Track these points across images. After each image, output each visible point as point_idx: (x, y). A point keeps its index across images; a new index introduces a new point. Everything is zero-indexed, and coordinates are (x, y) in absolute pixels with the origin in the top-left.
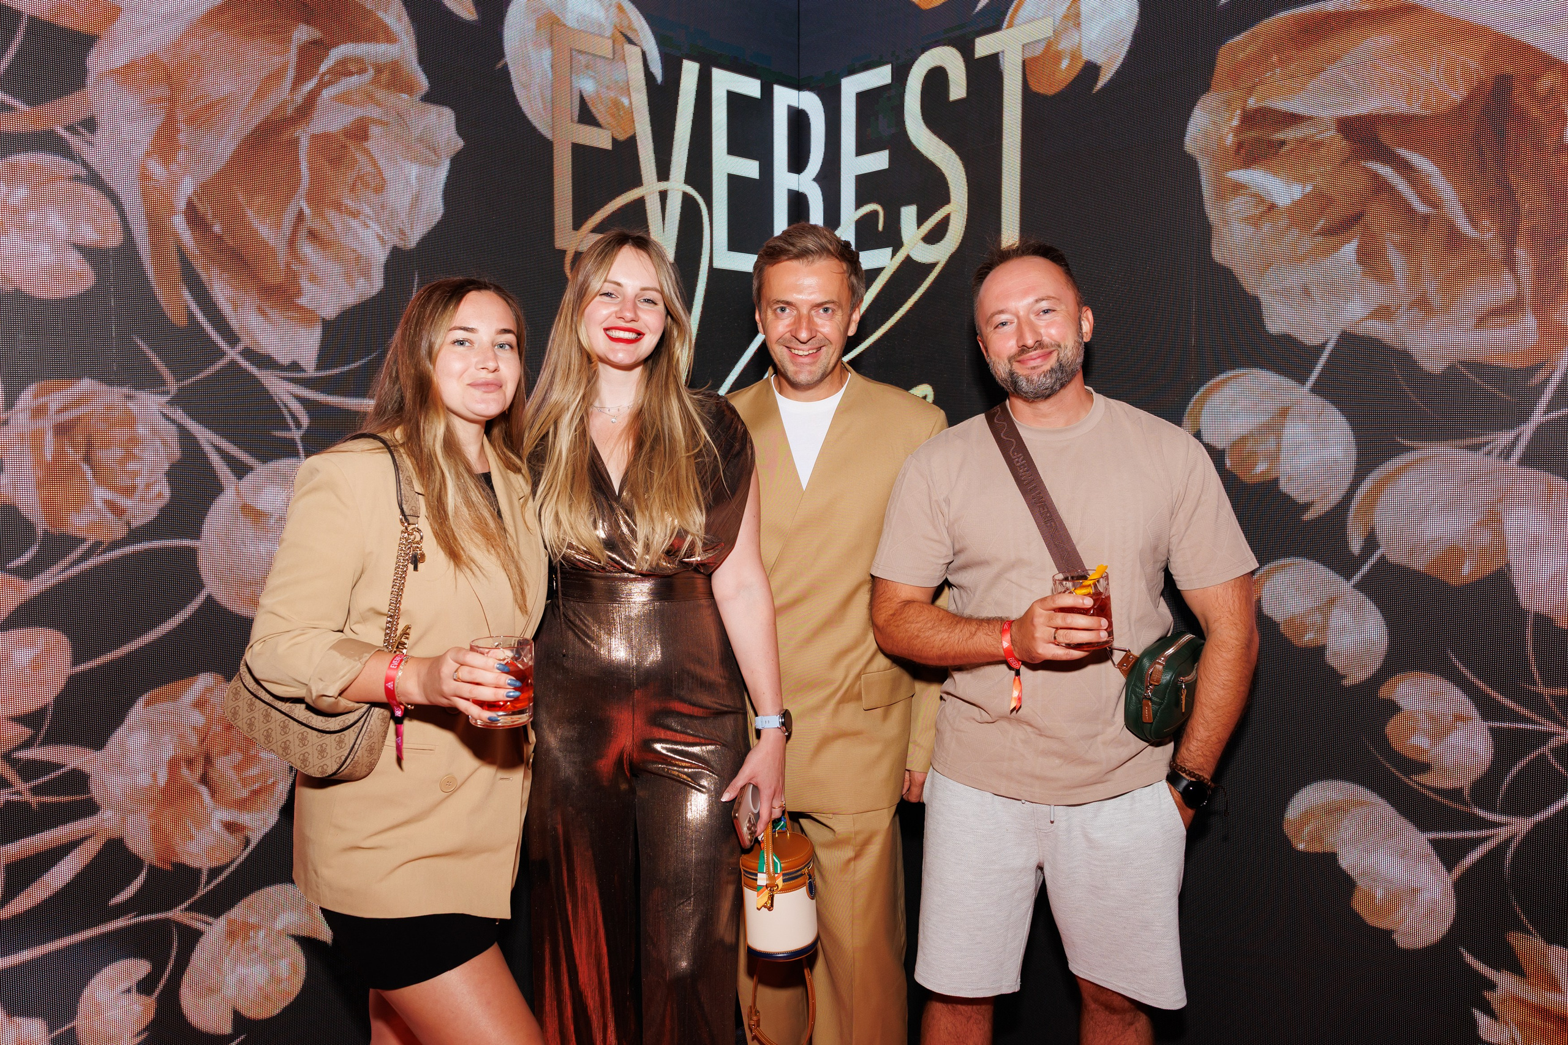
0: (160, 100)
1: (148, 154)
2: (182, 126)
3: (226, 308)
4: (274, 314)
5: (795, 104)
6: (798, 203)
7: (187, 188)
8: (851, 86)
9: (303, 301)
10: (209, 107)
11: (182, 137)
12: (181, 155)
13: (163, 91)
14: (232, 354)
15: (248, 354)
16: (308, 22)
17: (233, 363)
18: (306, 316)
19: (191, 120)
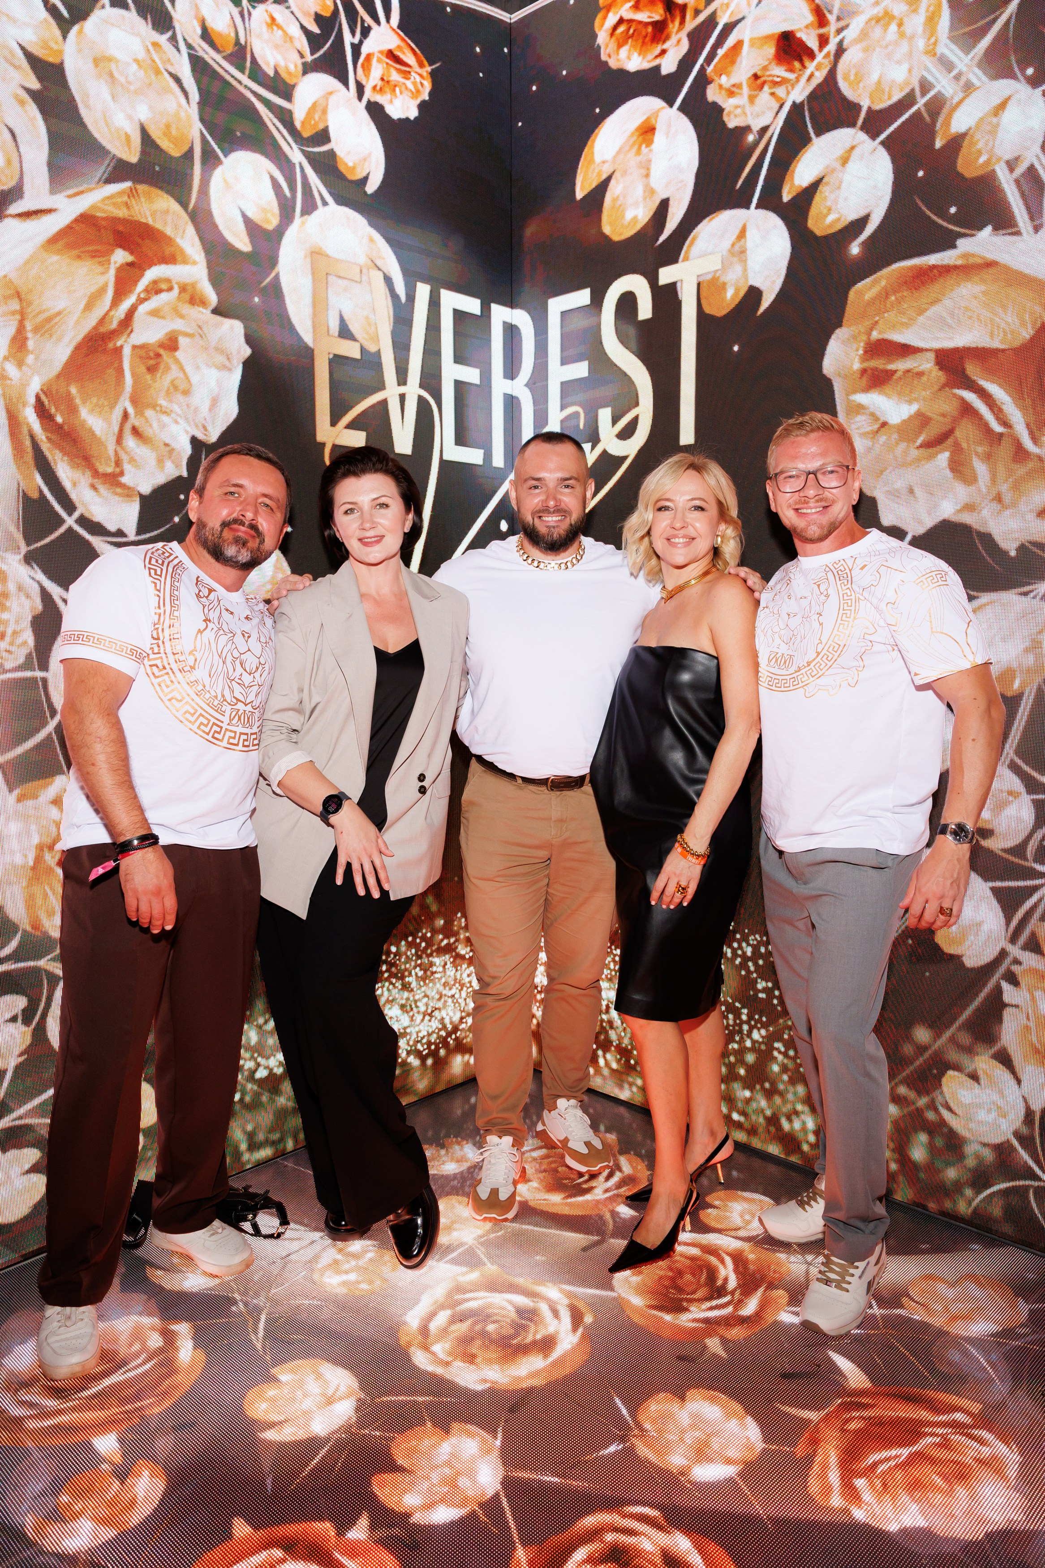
0: (13, 313)
1: (6, 358)
2: (29, 335)
3: (67, 484)
4: (102, 489)
5: (509, 320)
6: (512, 404)
7: (35, 386)
8: (558, 305)
9: (123, 480)
10: (49, 319)
11: (30, 344)
12: (30, 359)
13: (15, 305)
14: (70, 521)
15: (83, 521)
16: (124, 248)
17: (70, 530)
18: (128, 492)
19: (36, 329)
